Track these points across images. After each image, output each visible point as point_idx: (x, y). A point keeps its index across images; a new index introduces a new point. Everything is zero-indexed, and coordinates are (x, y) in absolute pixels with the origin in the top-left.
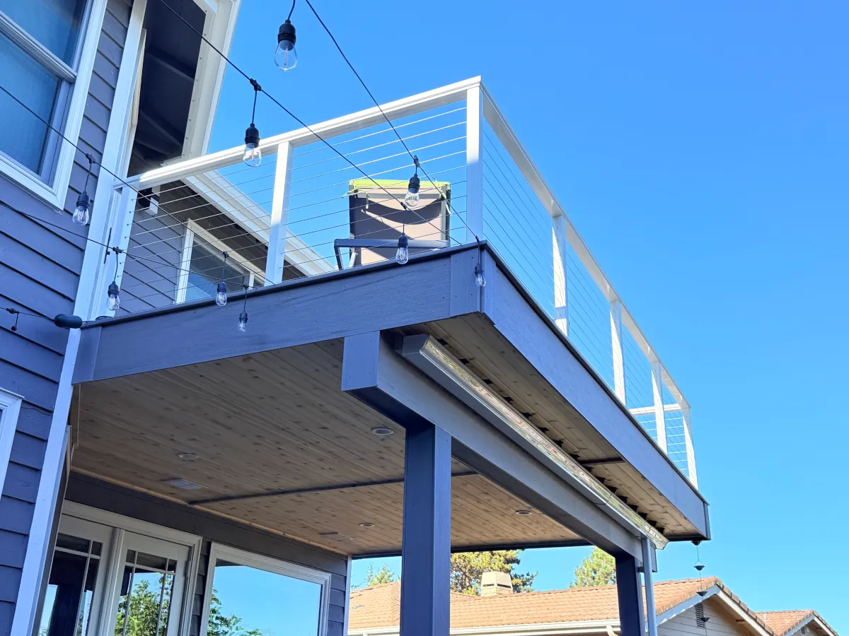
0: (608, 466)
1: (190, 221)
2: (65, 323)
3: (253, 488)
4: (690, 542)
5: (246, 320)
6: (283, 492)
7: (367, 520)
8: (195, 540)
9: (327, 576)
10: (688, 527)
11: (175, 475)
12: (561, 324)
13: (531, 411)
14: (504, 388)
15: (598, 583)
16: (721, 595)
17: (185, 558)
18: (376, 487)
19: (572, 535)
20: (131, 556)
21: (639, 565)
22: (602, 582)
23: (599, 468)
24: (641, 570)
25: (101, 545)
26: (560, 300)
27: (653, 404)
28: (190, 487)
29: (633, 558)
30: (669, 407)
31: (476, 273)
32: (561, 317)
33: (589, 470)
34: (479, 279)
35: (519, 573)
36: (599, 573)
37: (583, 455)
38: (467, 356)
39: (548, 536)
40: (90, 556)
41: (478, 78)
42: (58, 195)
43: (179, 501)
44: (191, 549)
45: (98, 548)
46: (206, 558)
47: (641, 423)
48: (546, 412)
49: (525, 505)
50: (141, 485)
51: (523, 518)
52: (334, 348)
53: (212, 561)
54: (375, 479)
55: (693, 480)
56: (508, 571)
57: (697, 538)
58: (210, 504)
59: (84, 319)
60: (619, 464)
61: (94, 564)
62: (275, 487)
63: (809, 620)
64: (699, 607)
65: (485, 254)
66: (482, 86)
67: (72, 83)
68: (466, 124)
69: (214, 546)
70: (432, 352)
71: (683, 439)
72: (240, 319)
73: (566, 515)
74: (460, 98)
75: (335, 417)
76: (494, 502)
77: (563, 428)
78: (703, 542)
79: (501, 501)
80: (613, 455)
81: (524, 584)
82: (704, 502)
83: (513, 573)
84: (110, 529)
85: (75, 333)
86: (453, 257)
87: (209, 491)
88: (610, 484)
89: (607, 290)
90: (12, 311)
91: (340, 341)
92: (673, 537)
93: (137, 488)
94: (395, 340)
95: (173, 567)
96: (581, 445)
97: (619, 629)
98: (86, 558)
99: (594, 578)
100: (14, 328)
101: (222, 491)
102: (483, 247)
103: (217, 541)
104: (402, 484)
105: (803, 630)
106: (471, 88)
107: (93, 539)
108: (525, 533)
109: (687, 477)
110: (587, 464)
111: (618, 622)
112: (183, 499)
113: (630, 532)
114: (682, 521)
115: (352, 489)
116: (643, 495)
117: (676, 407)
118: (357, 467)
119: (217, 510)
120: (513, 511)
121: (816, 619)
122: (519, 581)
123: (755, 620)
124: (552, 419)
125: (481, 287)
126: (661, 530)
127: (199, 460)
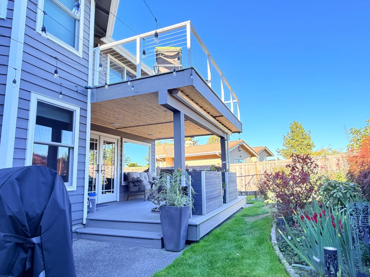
0: (220, 117)
1: (108, 54)
2: (87, 88)
3: (133, 125)
4: (238, 133)
5: (133, 87)
6: (140, 126)
7: (160, 132)
8: (119, 137)
9: (150, 144)
10: (237, 130)
11: (113, 122)
12: (210, 85)
13: (202, 106)
14: (196, 101)
15: (213, 142)
16: (244, 144)
17: (117, 142)
18: (163, 124)
19: (210, 133)
20: (104, 142)
21: (225, 139)
22: (215, 142)
23: (218, 118)
24: (226, 140)
25: (97, 139)
26: (209, 78)
27: (230, 100)
28: (117, 125)
29: (224, 138)
30: (234, 101)
31: (191, 75)
32: (210, 83)
33: (215, 118)
34: (192, 77)
35: (194, 141)
36: (214, 139)
37: (214, 115)
38: (188, 94)
39: (204, 133)
40: (95, 142)
41: (189, 21)
42: (80, 54)
43: (114, 129)
44: (118, 140)
45: (96, 140)
46: (122, 142)
47: (226, 105)
48: (206, 106)
49: (199, 127)
50: (105, 125)
51: (198, 130)
52: (156, 94)
53: (123, 142)
54: (163, 122)
55: (239, 119)
56: (191, 140)
57: (239, 132)
58: (122, 129)
59: (91, 87)
60: (222, 117)
61: (96, 144)
62: (138, 125)
63: (264, 149)
64: (238, 147)
65: (193, 69)
66: (191, 24)
67: (79, 21)
68: (186, 34)
69: (123, 139)
70: (180, 94)
71: (237, 109)
72: (132, 87)
73: (209, 129)
74: (185, 27)
75: (154, 109)
76: (192, 126)
77: (209, 109)
78: (240, 133)
79: (193, 126)
80: (221, 115)
81: (195, 143)
82: (241, 124)
83: (193, 140)
84: (99, 136)
85: (89, 90)
86: (185, 71)
87: (122, 126)
88: (220, 121)
89: (220, 73)
90: (76, 87)
91: (158, 92)
92: (233, 132)
93: (104, 126)
94: (171, 92)
95: (114, 143)
96: (213, 113)
97: (221, 153)
98: (94, 143)
99: (212, 141)
100: (77, 91)
101: (125, 126)
102: (192, 68)
103: (124, 138)
104: (173, 123)
105: (263, 151)
106: (188, 24)
107: (95, 138)
108: (198, 133)
109: (238, 118)
110: (215, 117)
111: (220, 151)
112: (115, 128)
113: (224, 132)
114: (236, 129)
115: (157, 125)
116: (227, 123)
117: (236, 101)
118: (159, 120)
119: (123, 130)
120: (196, 128)
121: (266, 148)
122: (194, 142)
123: (252, 149)
124: (207, 107)
125: (192, 79)
126: (231, 131)
127: (120, 119)
